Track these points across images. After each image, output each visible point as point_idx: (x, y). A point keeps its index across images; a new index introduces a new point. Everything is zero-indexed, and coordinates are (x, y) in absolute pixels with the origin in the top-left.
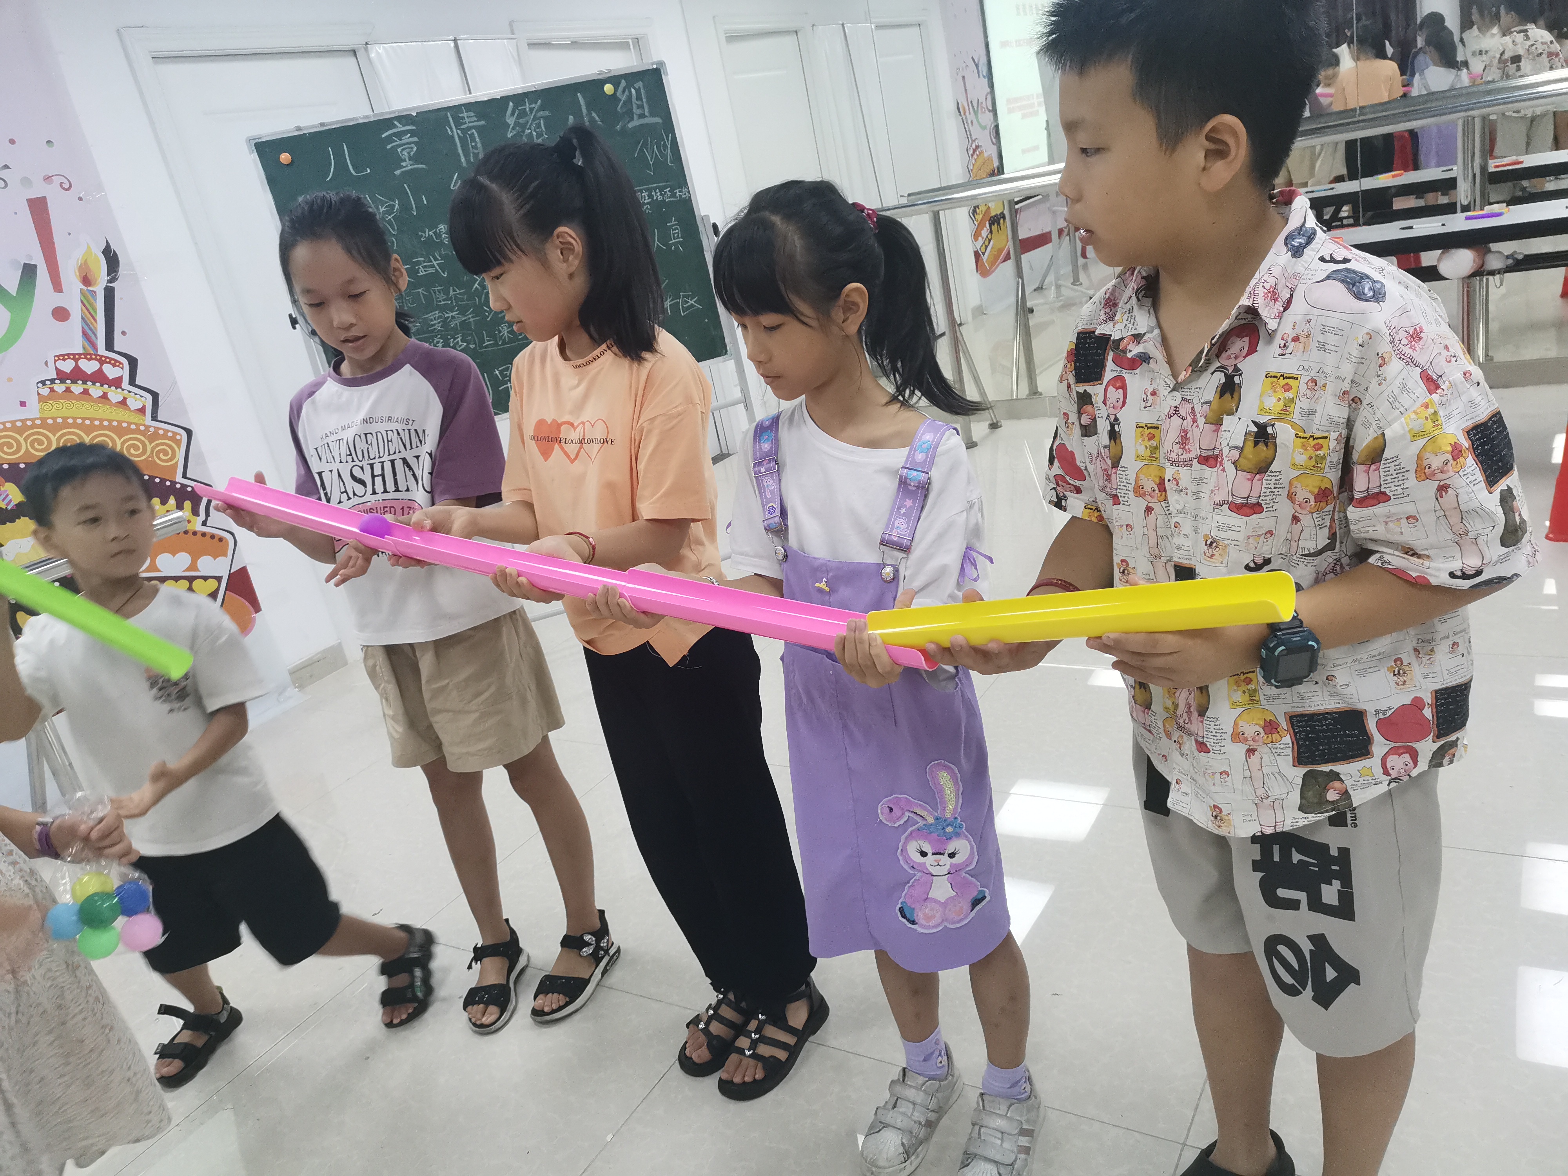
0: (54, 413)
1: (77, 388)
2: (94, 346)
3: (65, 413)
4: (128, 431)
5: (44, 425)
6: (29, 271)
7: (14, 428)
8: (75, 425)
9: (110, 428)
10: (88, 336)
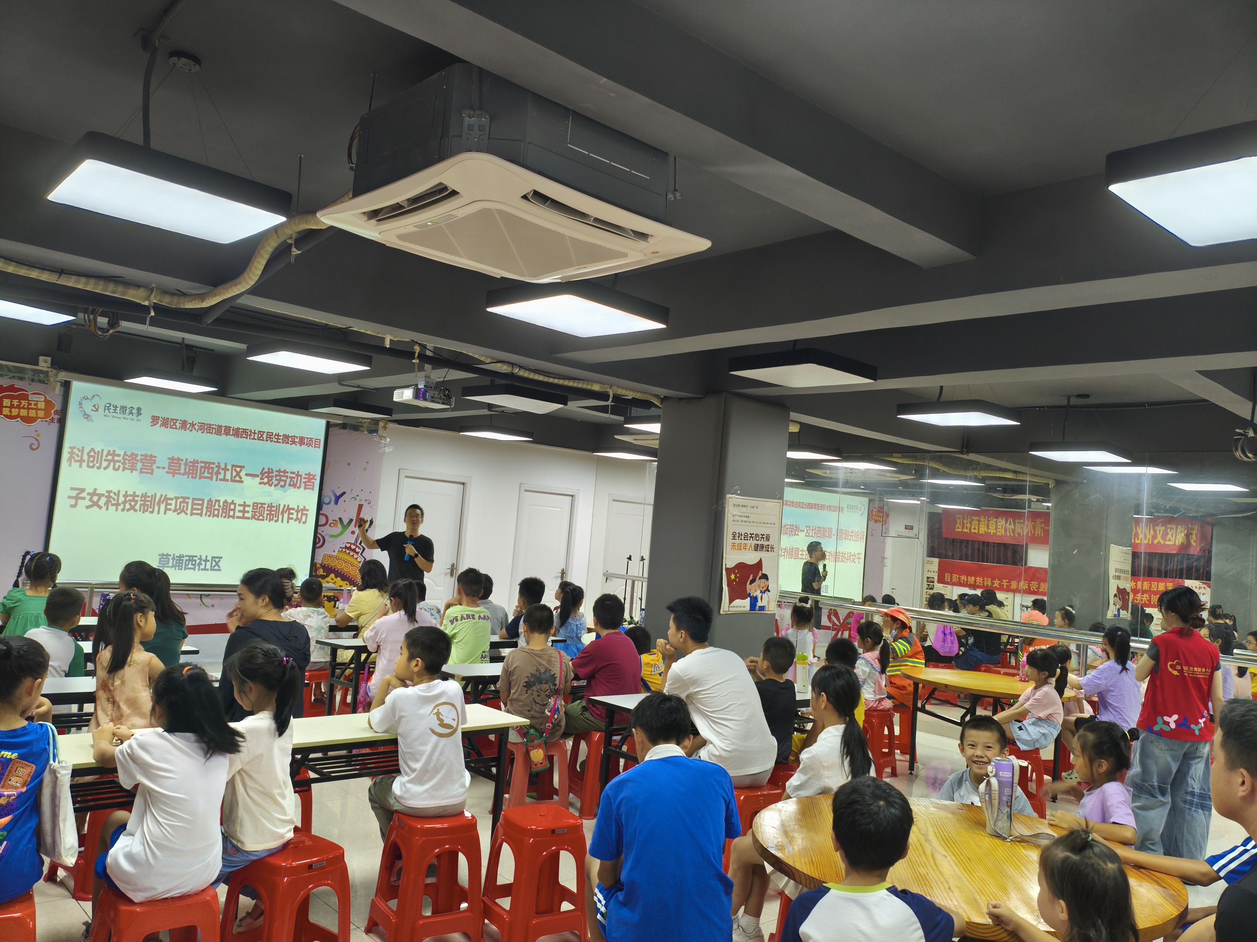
0: (340, 556)
1: (348, 551)
2: (357, 542)
3: (342, 556)
4: (354, 566)
5: (336, 558)
6: (351, 520)
7: (329, 556)
8: (343, 560)
9: (350, 564)
10: (356, 540)
